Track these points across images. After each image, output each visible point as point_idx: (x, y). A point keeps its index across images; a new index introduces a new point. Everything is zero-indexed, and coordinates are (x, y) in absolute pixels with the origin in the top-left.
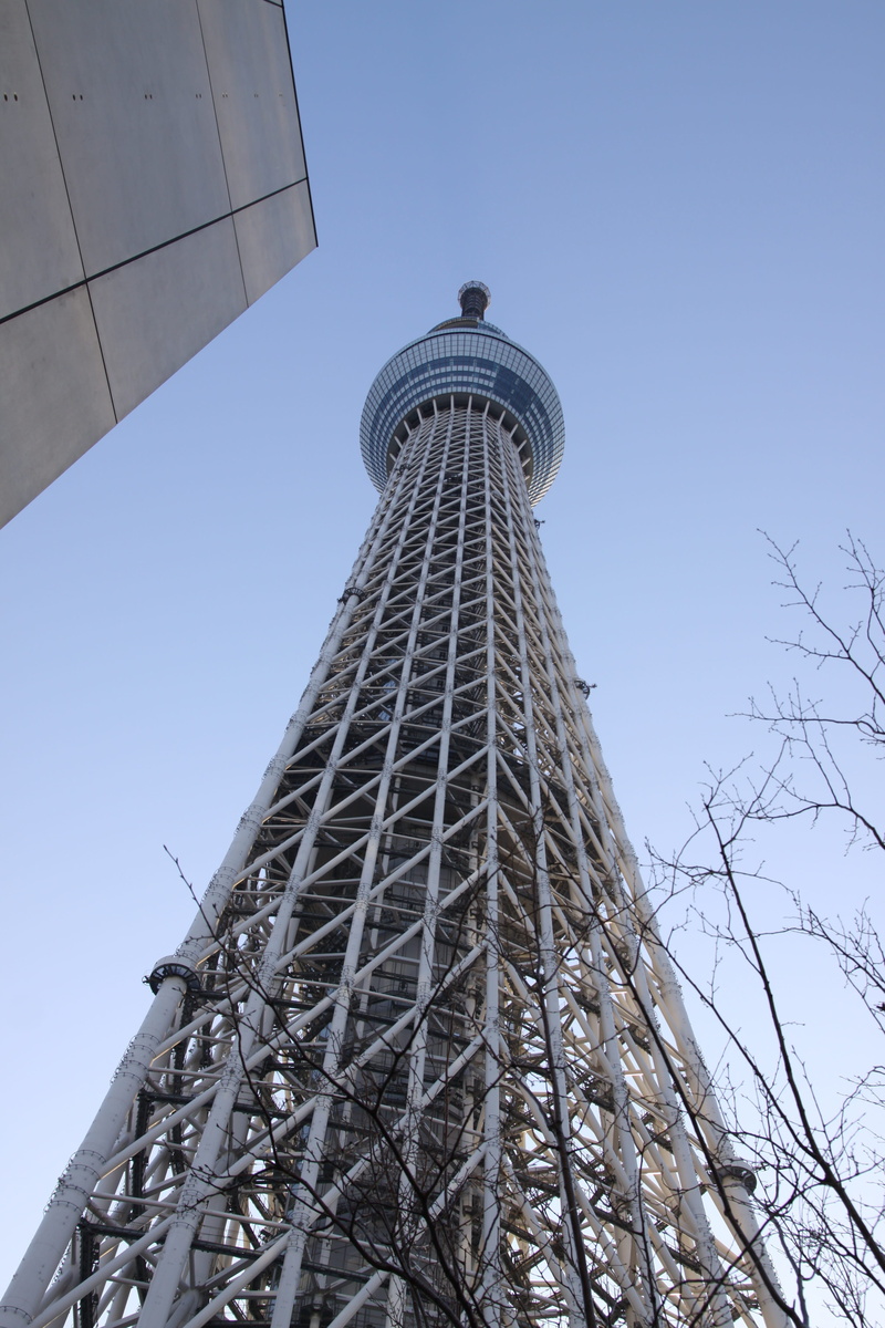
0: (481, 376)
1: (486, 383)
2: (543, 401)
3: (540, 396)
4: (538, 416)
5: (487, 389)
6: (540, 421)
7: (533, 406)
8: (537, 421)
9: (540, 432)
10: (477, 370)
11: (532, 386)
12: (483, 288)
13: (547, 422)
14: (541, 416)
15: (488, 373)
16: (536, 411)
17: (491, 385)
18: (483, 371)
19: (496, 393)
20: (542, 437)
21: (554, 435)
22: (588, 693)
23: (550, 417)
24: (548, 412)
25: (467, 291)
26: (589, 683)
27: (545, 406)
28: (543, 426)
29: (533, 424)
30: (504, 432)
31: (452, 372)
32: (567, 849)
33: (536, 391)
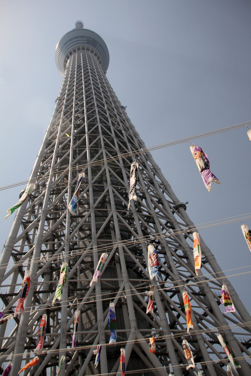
0: (82, 40)
1: (84, 42)
2: (100, 43)
3: (99, 42)
4: (100, 47)
5: (85, 43)
6: (101, 49)
7: (98, 45)
8: (100, 49)
9: (102, 52)
10: (81, 39)
11: (96, 40)
12: (81, 22)
13: (103, 49)
14: (101, 47)
15: (84, 39)
16: (99, 46)
17: (85, 42)
18: (82, 39)
19: (87, 44)
20: (102, 53)
21: (105, 52)
22: (125, 109)
23: (103, 47)
24: (102, 46)
25: (77, 23)
26: (125, 106)
27: (101, 44)
28: (102, 50)
29: (99, 49)
30: (92, 53)
31: (74, 41)
32: (124, 143)
33: (98, 41)
